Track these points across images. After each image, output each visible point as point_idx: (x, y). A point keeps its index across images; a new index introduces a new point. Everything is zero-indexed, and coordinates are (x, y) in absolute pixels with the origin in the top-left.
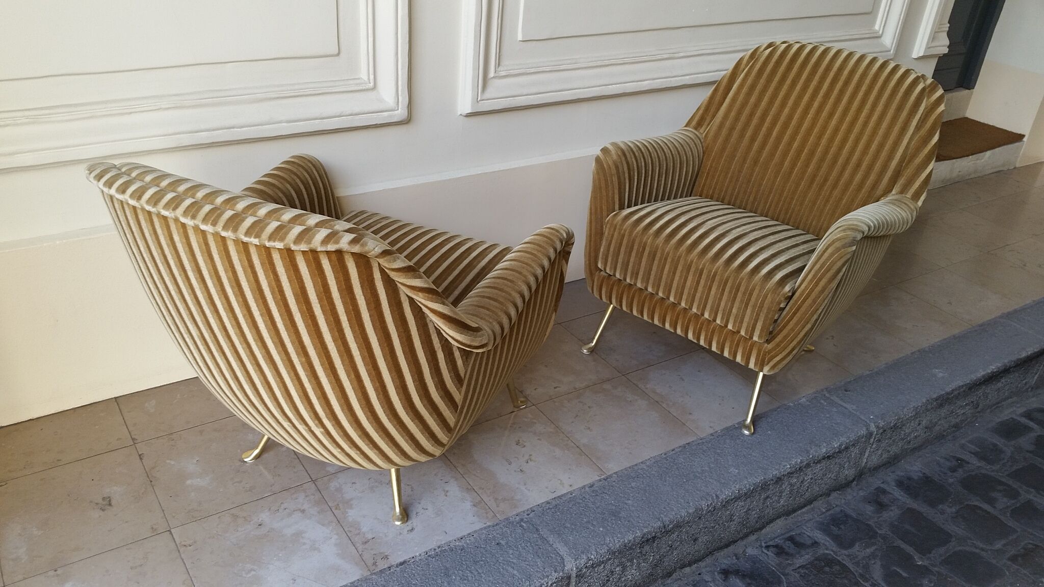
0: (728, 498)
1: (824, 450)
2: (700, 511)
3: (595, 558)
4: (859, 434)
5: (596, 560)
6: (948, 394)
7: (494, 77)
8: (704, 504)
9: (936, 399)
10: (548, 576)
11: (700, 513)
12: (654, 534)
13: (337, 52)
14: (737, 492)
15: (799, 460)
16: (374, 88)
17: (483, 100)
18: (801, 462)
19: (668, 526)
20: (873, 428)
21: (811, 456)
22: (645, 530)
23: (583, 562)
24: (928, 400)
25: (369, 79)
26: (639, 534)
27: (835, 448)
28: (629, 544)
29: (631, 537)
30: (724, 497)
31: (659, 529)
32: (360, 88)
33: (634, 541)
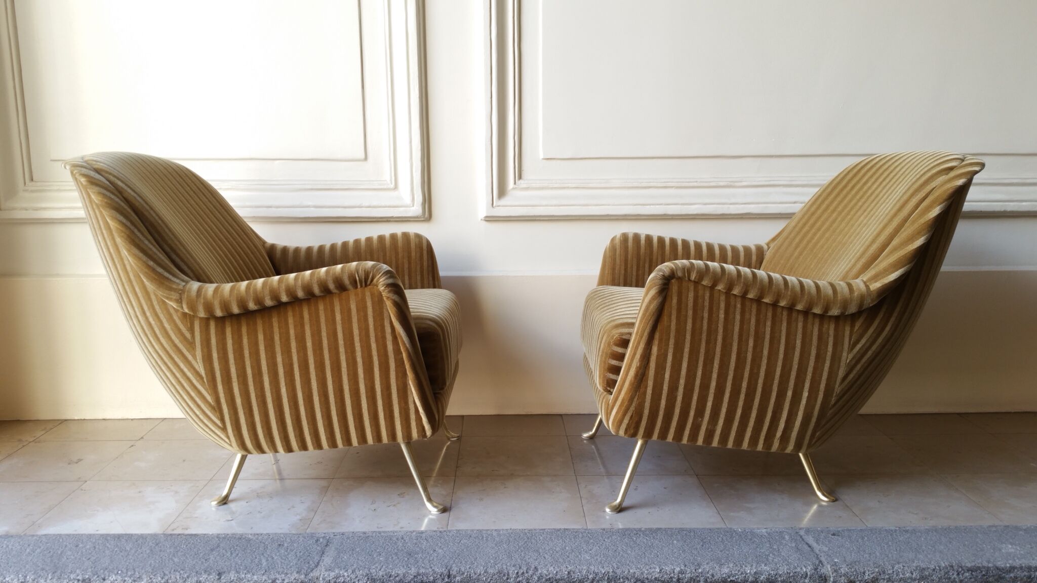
0: (551, 576)
1: (726, 571)
2: (504, 575)
3: (348, 576)
4: (799, 569)
5: (349, 579)
6: (997, 568)
7: (513, 189)
8: (512, 571)
9: (969, 570)
10: (287, 574)
11: (505, 578)
12: (432, 578)
13: (363, 156)
14: (566, 573)
15: (678, 569)
16: (396, 187)
17: (499, 206)
18: (681, 572)
19: (455, 577)
20: (827, 570)
21: (700, 570)
22: (422, 571)
23: (332, 574)
24: (952, 566)
25: (391, 180)
26: (413, 571)
27: (747, 574)
28: (395, 577)
29: (401, 571)
30: (545, 572)
31: (441, 575)
32: (382, 187)
33: (404, 576)
